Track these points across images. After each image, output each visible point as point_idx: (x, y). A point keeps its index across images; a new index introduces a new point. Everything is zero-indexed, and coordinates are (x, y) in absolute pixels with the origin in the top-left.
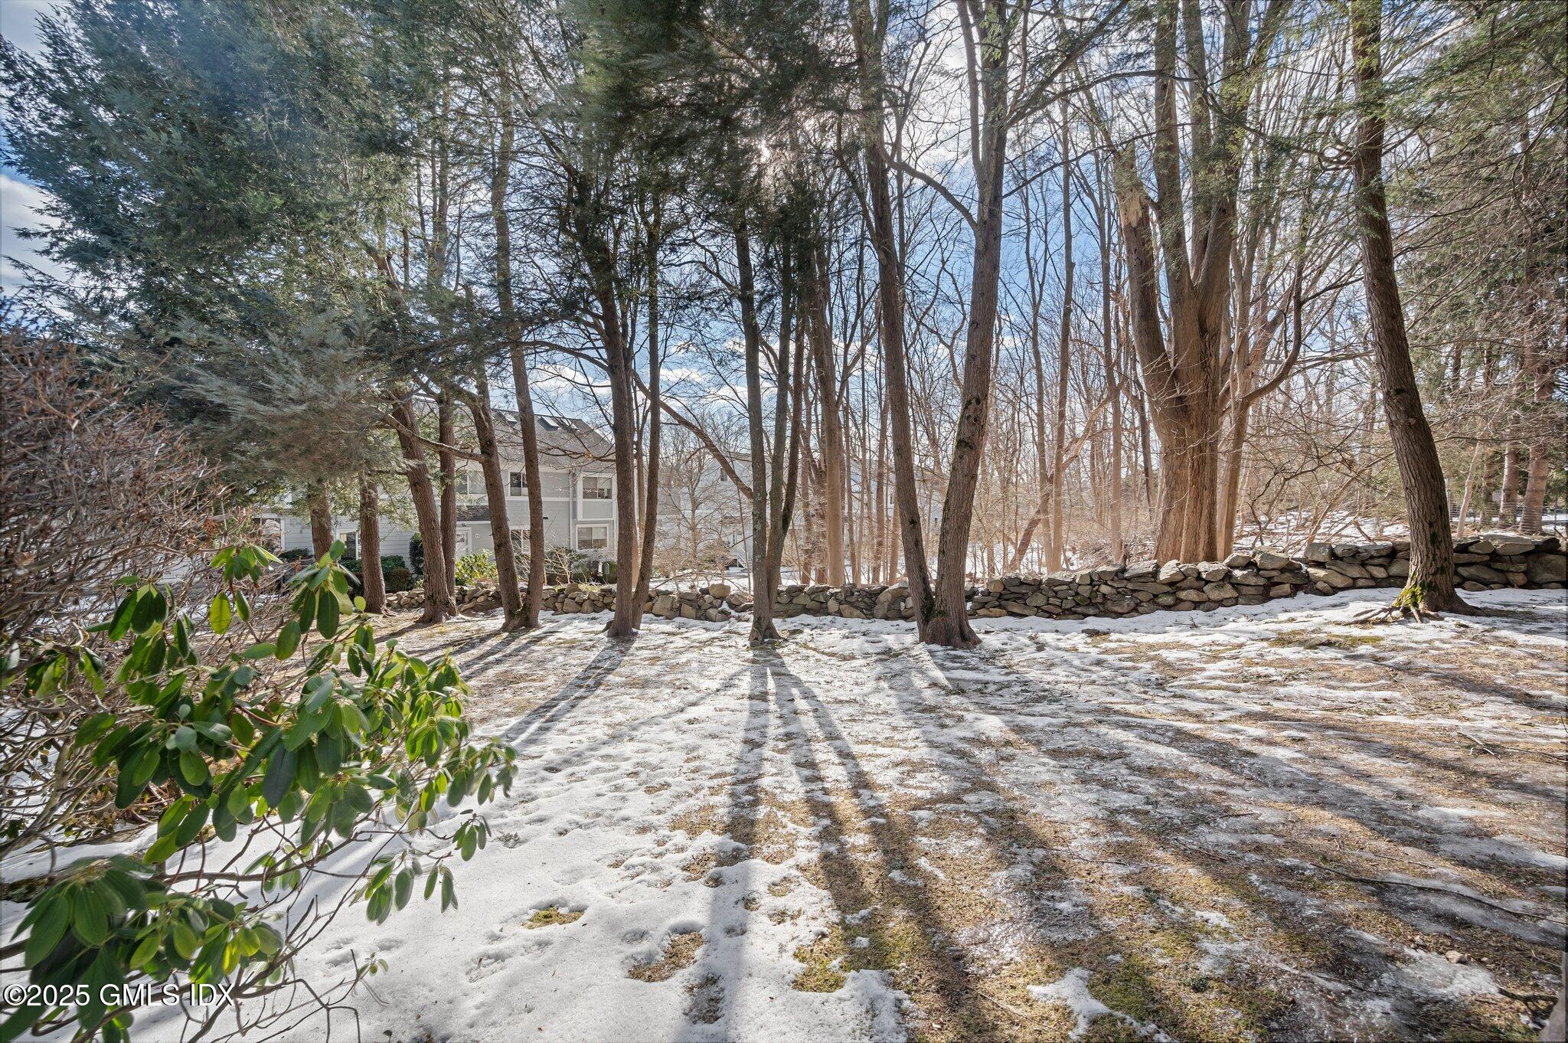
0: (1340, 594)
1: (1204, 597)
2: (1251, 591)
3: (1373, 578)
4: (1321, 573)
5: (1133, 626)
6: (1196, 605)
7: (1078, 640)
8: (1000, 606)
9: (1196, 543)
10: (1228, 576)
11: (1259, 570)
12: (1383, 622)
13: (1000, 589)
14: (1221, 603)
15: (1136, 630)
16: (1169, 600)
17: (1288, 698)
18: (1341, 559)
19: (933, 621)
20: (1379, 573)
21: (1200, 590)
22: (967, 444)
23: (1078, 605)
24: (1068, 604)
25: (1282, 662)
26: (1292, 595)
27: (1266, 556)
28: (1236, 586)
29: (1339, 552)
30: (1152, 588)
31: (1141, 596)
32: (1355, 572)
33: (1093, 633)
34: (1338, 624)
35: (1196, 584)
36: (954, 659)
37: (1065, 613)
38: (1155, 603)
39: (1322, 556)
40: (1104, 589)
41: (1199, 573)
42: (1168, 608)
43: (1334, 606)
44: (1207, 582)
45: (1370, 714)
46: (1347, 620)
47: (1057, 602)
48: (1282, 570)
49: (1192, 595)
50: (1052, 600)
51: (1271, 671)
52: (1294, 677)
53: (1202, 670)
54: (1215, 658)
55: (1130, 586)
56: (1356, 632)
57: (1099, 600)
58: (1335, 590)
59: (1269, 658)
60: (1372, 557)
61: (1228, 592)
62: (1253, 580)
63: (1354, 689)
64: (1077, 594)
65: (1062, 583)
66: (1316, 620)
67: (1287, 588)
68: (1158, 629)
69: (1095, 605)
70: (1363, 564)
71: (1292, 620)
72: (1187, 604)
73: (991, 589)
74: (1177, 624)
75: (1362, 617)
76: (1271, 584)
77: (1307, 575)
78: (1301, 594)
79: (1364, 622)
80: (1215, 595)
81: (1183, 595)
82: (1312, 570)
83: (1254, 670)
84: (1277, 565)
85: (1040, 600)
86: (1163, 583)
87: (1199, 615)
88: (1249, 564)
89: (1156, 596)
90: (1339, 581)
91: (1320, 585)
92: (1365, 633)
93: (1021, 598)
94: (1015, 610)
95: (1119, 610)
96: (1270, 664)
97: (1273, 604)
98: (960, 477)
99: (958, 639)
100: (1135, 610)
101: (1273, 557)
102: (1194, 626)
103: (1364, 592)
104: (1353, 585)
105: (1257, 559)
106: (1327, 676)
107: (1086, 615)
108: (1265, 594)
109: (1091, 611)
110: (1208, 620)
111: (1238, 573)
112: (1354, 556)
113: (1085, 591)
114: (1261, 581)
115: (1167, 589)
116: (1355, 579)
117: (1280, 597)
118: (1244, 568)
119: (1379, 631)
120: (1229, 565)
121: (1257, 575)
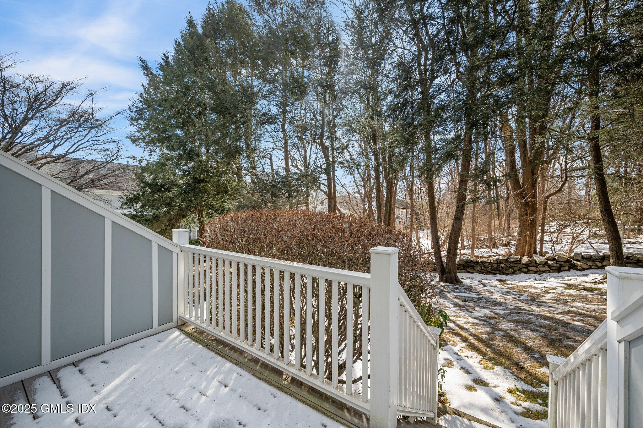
0: (586, 271)
1: (538, 270)
2: (554, 268)
3: (596, 266)
4: (579, 263)
5: (514, 279)
6: (535, 272)
7: (496, 283)
8: (464, 269)
9: (531, 248)
10: (546, 263)
11: (557, 261)
12: (602, 283)
13: (464, 263)
14: (544, 272)
15: (515, 280)
16: (526, 270)
17: (574, 307)
18: (586, 259)
19: (445, 275)
20: (599, 264)
21: (536, 267)
22: (458, 219)
23: (493, 270)
24: (489, 270)
25: (570, 295)
26: (569, 270)
27: (559, 257)
28: (549, 266)
29: (585, 257)
30: (520, 266)
31: (516, 268)
32: (591, 264)
33: (500, 281)
34: (587, 282)
35: (535, 265)
36: (457, 289)
37: (488, 273)
38: (521, 271)
39: (579, 258)
40: (502, 265)
41: (536, 261)
42: (525, 272)
43: (584, 275)
44: (539, 265)
45: (600, 313)
46: (590, 281)
47: (485, 269)
48: (565, 262)
49: (534, 269)
50: (483, 268)
51: (567, 298)
52: (574, 300)
53: (544, 296)
54: (547, 292)
55: (511, 265)
56: (593, 286)
57: (500, 269)
58: (584, 269)
59: (566, 293)
60: (597, 259)
61: (547, 268)
62: (555, 265)
63: (594, 305)
64: (492, 266)
65: (487, 263)
66: (579, 281)
67: (567, 268)
68: (523, 280)
69: (499, 271)
70: (593, 261)
71: (570, 280)
72: (532, 272)
73: (461, 263)
74: (530, 279)
75: (594, 281)
76: (561, 266)
77: (574, 264)
78: (572, 270)
79: (595, 282)
80: (542, 269)
81: (530, 268)
82: (575, 262)
83: (561, 297)
84: (564, 260)
85: (479, 268)
86: (523, 264)
87: (537, 276)
88: (553, 259)
89: (521, 268)
90: (585, 266)
91: (579, 268)
92: (596, 286)
93: (472, 267)
94: (470, 271)
95: (507, 272)
96: (566, 296)
97: (563, 273)
98: (455, 229)
99: (455, 282)
100: (513, 273)
101: (562, 258)
102: (536, 280)
103: (594, 271)
104: (590, 268)
105: (556, 257)
106: (586, 300)
107: (495, 274)
108: (559, 270)
109: (498, 272)
110: (540, 278)
111: (550, 262)
112: (590, 258)
113: (495, 266)
114: (558, 266)
115: (524, 266)
116: (591, 266)
117: (564, 271)
118: (551, 260)
119: (600, 286)
120: (546, 259)
121: (556, 263)
